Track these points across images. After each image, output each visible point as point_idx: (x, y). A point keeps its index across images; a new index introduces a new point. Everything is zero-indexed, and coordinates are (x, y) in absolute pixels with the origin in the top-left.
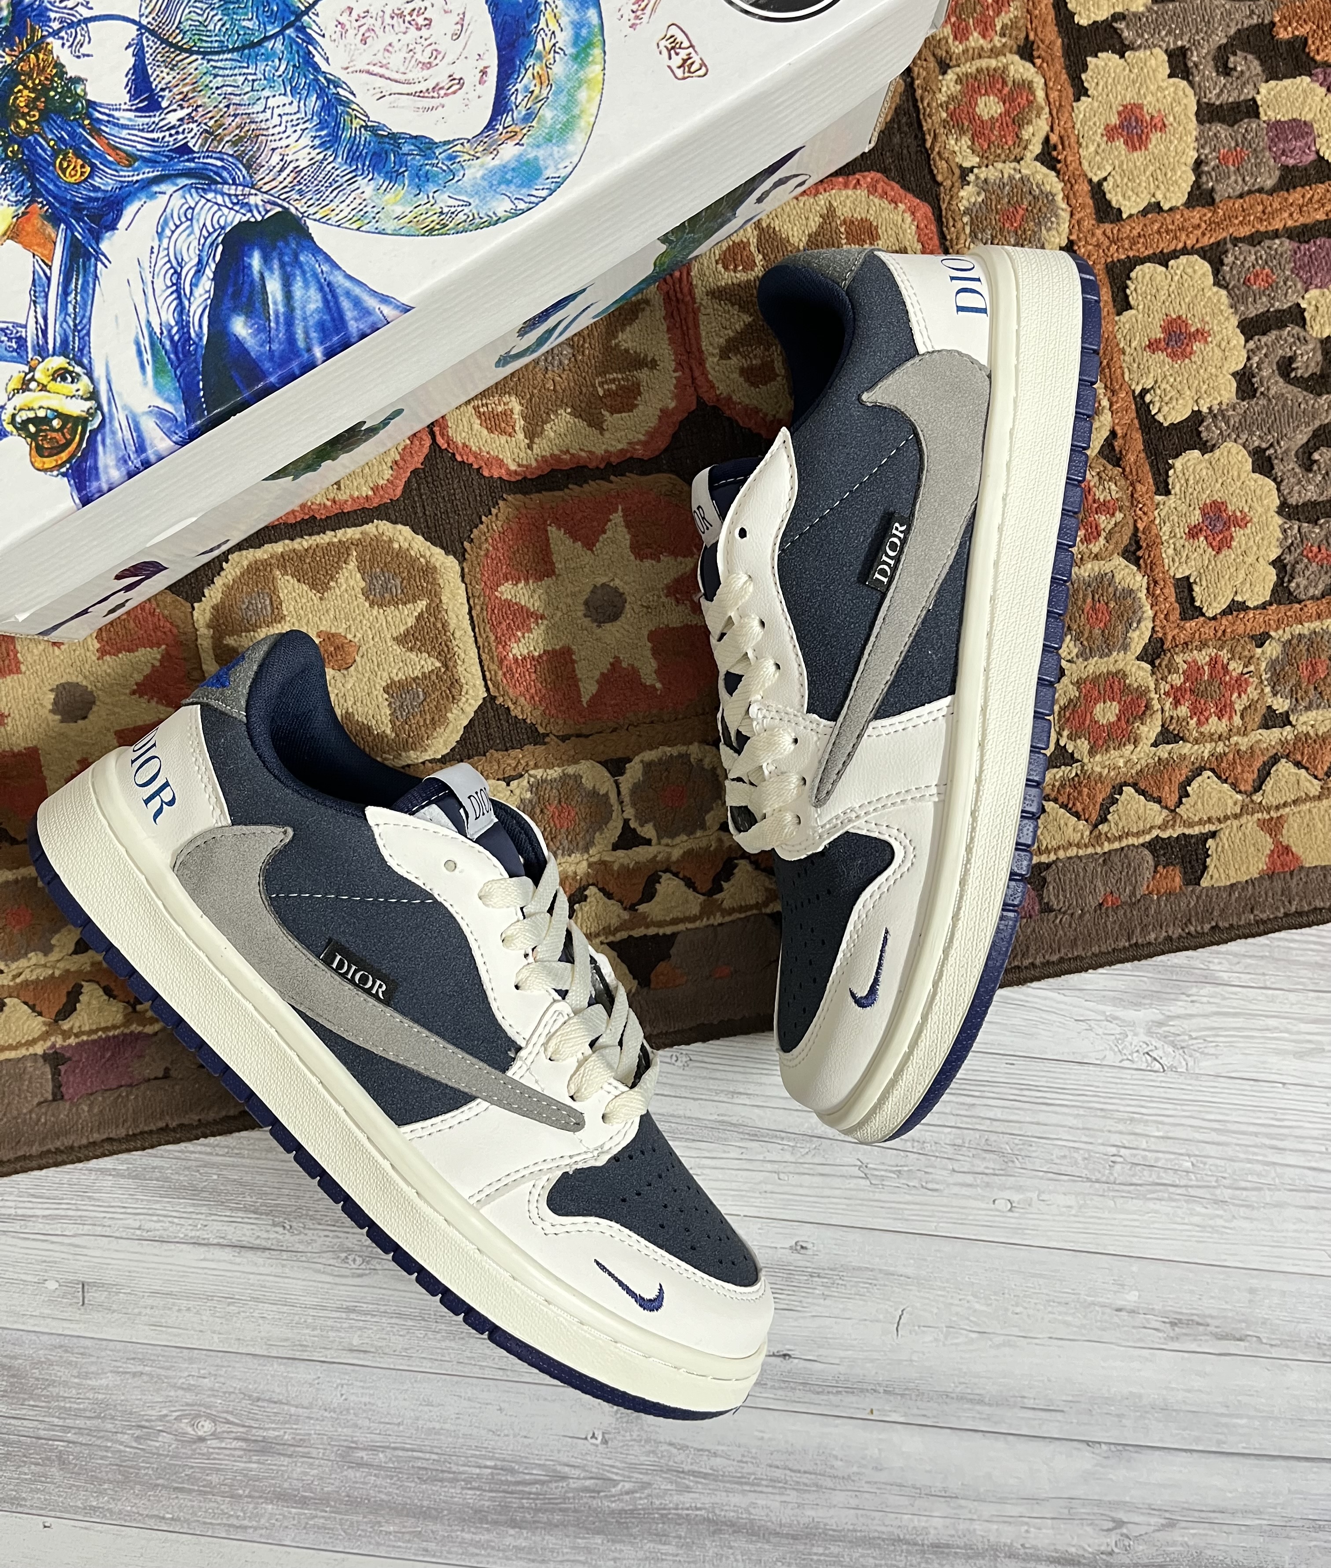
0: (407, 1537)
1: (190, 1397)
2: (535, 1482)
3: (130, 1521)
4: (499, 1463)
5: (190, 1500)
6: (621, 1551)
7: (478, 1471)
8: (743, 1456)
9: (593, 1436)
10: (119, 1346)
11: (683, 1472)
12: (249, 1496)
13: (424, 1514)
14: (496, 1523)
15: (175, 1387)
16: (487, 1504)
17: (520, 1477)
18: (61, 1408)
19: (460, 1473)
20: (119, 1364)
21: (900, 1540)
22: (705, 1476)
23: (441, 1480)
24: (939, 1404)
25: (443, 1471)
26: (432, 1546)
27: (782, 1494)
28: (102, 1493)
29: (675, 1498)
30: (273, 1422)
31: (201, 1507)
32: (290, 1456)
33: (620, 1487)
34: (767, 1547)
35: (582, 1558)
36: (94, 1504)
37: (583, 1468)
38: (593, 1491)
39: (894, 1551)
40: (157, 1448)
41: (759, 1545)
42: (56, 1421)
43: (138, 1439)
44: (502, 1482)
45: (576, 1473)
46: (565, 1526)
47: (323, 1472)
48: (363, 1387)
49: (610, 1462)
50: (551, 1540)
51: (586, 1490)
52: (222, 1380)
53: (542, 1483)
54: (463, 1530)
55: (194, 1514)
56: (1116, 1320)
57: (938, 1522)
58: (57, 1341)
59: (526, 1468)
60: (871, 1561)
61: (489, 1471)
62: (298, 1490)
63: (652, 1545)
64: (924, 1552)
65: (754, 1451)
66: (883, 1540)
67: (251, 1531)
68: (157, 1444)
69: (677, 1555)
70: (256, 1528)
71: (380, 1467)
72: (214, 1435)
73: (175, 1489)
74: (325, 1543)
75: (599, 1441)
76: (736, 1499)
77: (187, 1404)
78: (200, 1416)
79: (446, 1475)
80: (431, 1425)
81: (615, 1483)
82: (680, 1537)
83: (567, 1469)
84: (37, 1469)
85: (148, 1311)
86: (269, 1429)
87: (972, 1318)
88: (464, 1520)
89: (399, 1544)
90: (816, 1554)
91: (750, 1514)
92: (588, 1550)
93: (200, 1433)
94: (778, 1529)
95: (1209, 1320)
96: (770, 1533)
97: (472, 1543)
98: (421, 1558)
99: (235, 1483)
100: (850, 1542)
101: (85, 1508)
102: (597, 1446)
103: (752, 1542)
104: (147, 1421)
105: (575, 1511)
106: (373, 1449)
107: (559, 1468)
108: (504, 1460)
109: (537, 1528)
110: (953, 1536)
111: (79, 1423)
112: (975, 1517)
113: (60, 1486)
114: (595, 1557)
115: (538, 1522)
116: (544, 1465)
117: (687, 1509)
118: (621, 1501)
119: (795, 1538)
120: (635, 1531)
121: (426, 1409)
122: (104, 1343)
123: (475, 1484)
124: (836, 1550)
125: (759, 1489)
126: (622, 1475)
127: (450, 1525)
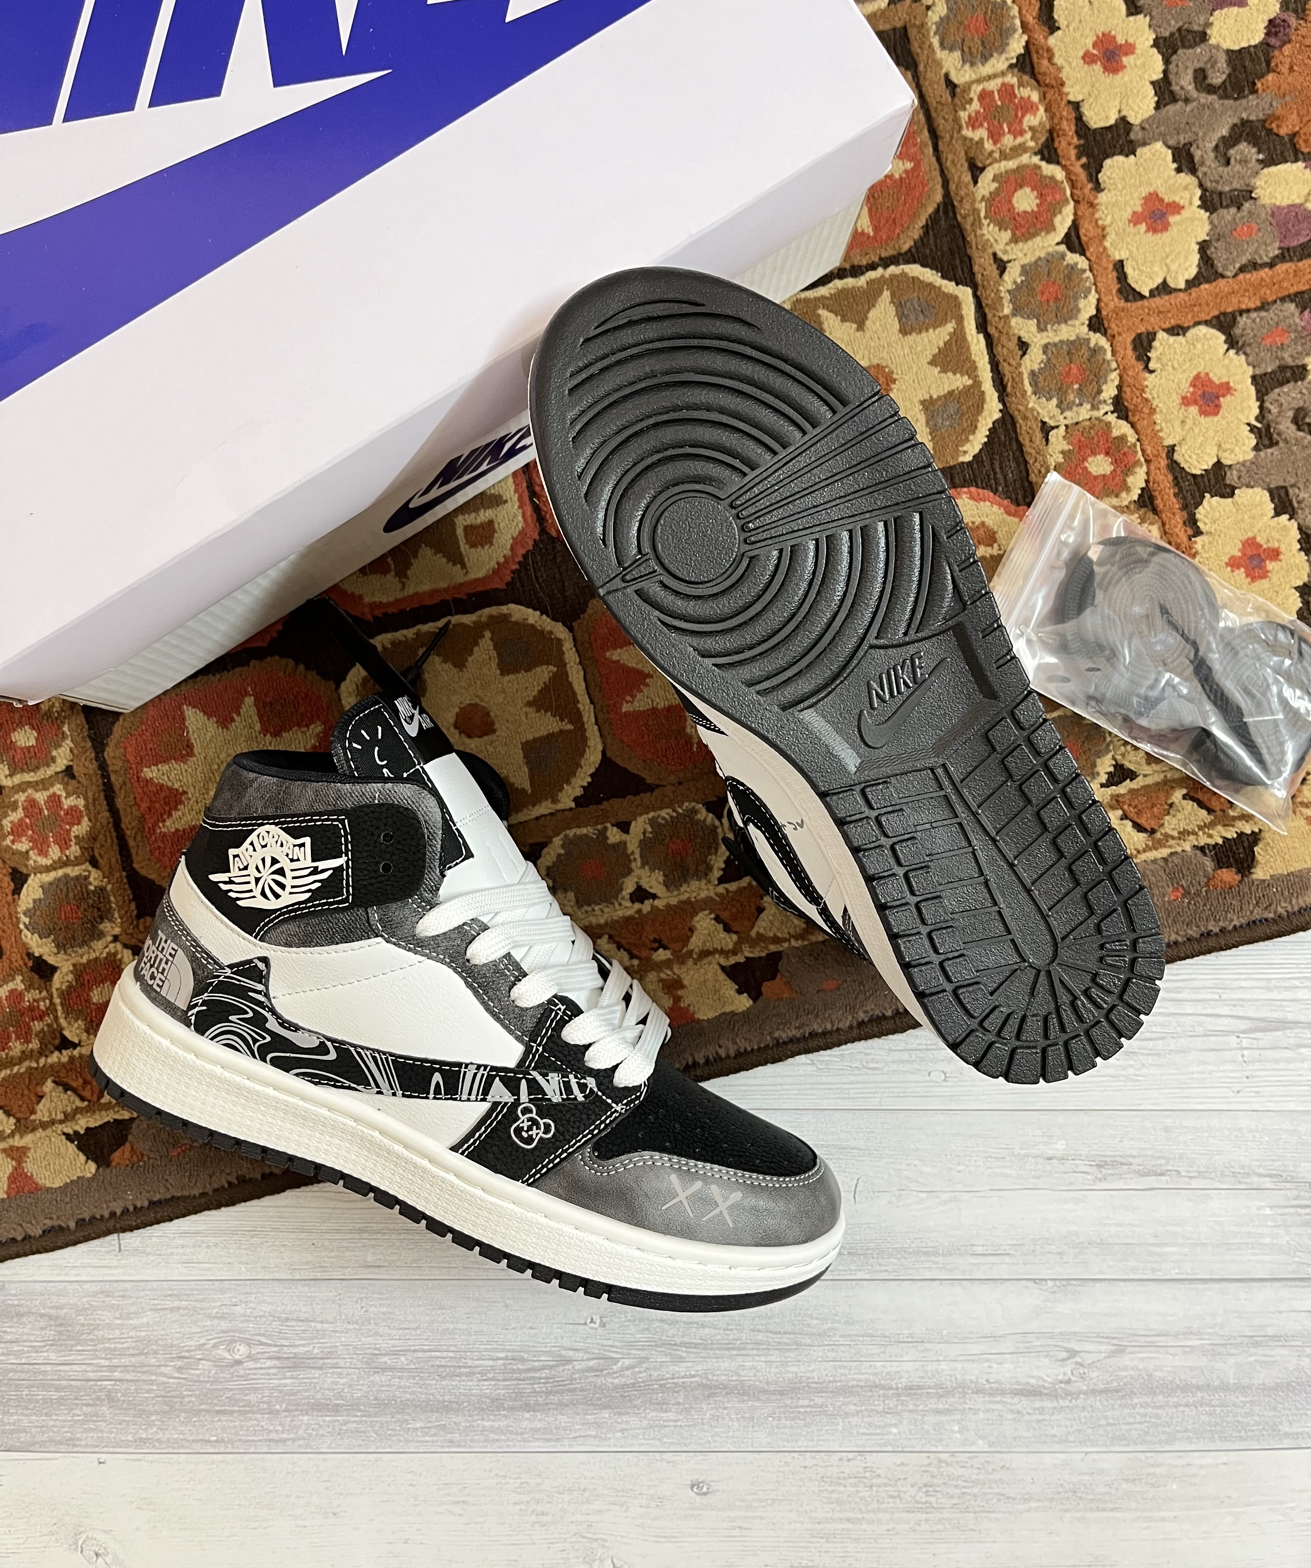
0: (433, 1431)
1: (224, 1325)
2: (544, 1368)
3: (179, 1448)
4: (509, 1354)
5: (232, 1421)
6: (628, 1422)
7: (491, 1363)
9: (592, 1321)
10: (155, 1285)
11: (675, 1345)
12: (286, 1410)
13: (446, 1408)
14: (512, 1409)
15: (209, 1316)
16: (503, 1392)
17: (529, 1365)
18: (106, 1349)
19: (475, 1367)
20: (156, 1302)
21: (876, 1386)
22: (696, 1345)
23: (459, 1375)
24: (898, 1259)
25: (460, 1367)
26: (456, 1437)
27: (766, 1355)
28: (150, 1425)
29: (671, 1368)
30: (302, 1339)
31: (242, 1427)
32: (320, 1368)
33: (620, 1364)
34: (757, 1404)
35: (593, 1433)
36: (144, 1436)
37: (585, 1351)
38: (597, 1370)
39: (871, 1397)
40: (198, 1375)
41: (751, 1403)
42: (103, 1362)
43: (179, 1369)
44: (514, 1371)
46: (575, 1405)
47: (352, 1379)
48: (380, 1299)
49: (610, 1343)
50: (563, 1419)
51: (590, 1369)
52: (253, 1305)
53: (551, 1368)
54: (483, 1419)
55: (236, 1434)
56: (1048, 1168)
57: (910, 1366)
58: (98, 1287)
59: (534, 1356)
60: (852, 1407)
61: (502, 1362)
62: (330, 1399)
63: (654, 1414)
64: (899, 1395)
66: (861, 1387)
67: (290, 1443)
68: (198, 1372)
69: (678, 1421)
70: (294, 1440)
71: (402, 1369)
72: (250, 1357)
73: (218, 1412)
74: (360, 1446)
75: (597, 1326)
76: (725, 1364)
77: (223, 1332)
78: (236, 1341)
79: (463, 1370)
80: (444, 1326)
81: (616, 1361)
82: (679, 1404)
83: (571, 1353)
84: (89, 1409)
85: (180, 1251)
86: (299, 1345)
87: (920, 1180)
88: (483, 1409)
89: (427, 1438)
90: (802, 1406)
91: (739, 1376)
92: (597, 1425)
93: (237, 1357)
94: (766, 1387)
95: (1131, 1160)
96: (760, 1392)
97: (493, 1430)
98: (447, 1450)
99: (273, 1400)
100: (832, 1392)
101: (135, 1441)
102: (596, 1328)
103: (743, 1401)
104: (187, 1351)
105: (582, 1390)
106: (396, 1353)
107: (564, 1353)
108: (513, 1351)
109: (549, 1409)
110: (923, 1378)
111: (125, 1361)
112: (941, 1358)
113: (111, 1423)
114: (604, 1431)
115: (551, 1404)
116: (550, 1351)
117: (683, 1377)
118: (623, 1376)
119: (781, 1393)
120: (638, 1402)
121: (439, 1312)
122: (142, 1284)
123: (490, 1376)
124: (819, 1401)
125: (745, 1352)
126: (622, 1353)
127: (470, 1416)
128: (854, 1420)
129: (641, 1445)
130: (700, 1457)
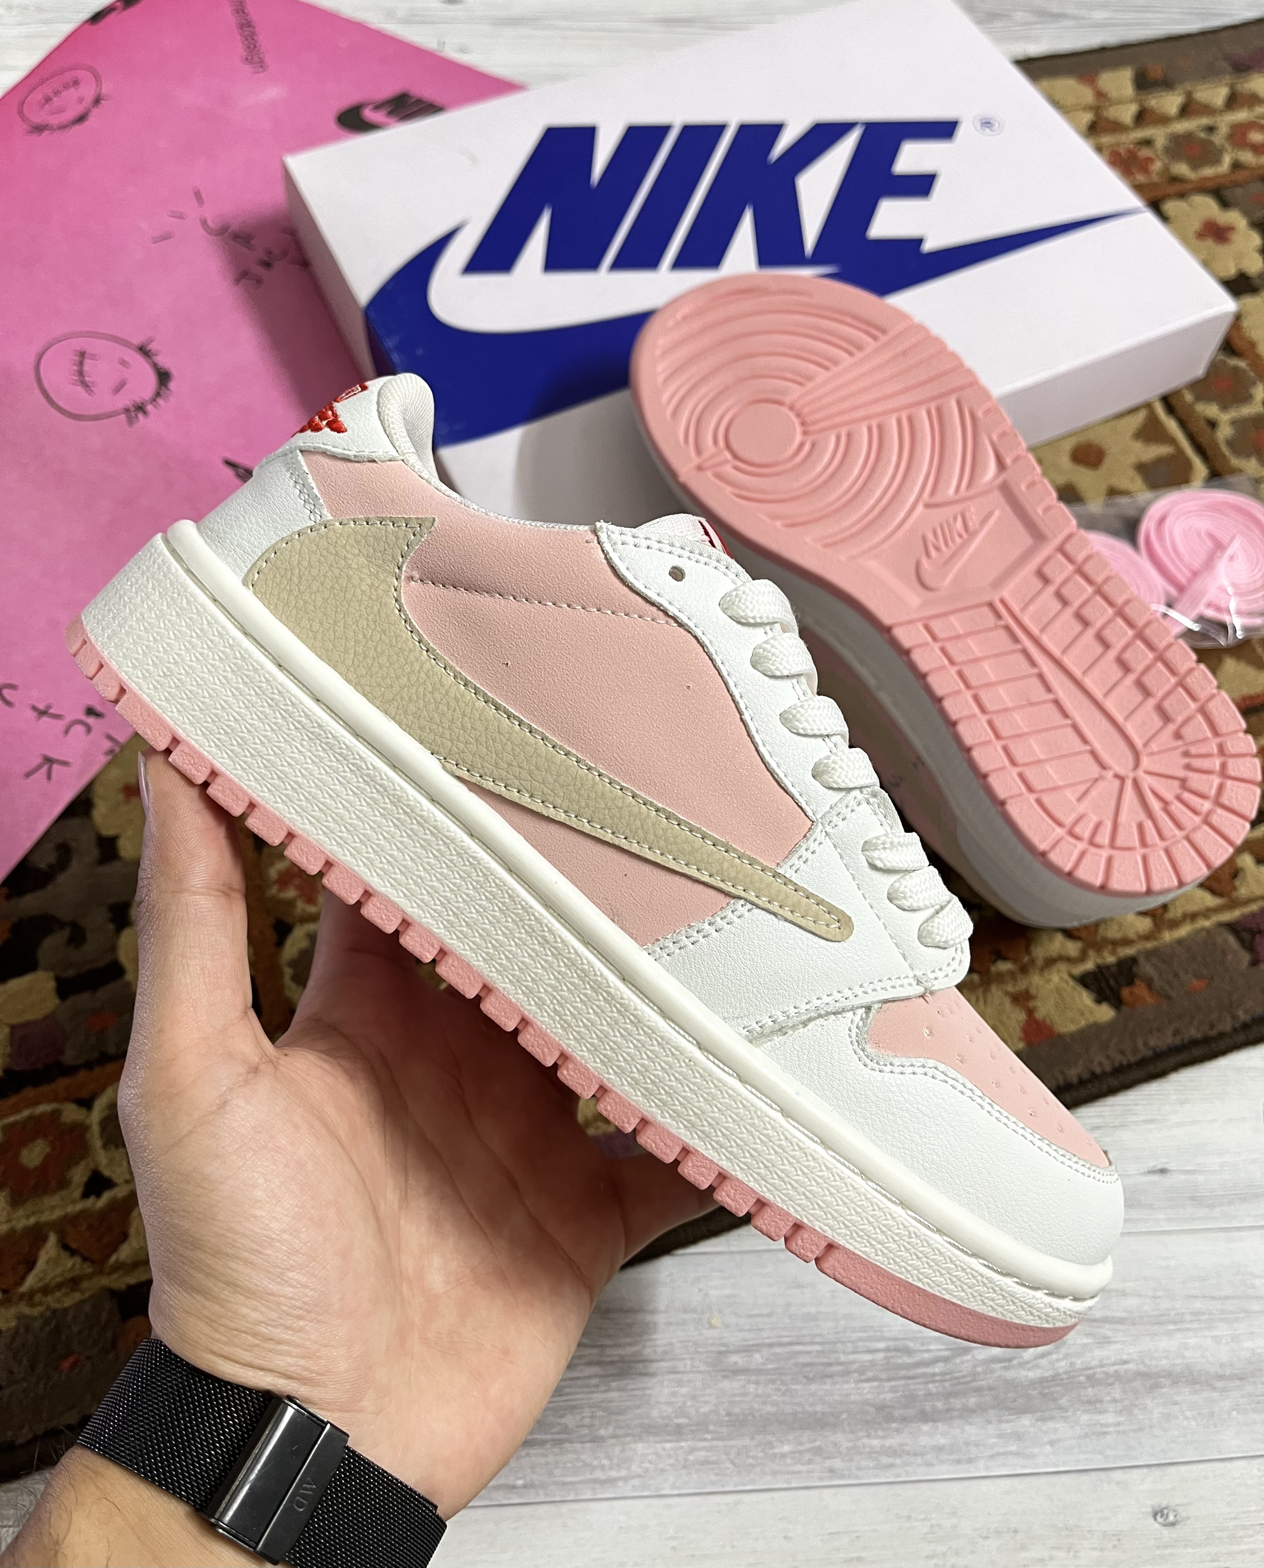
0: (807, 1456)
2: (936, 1361)
6: (1056, 1430)
7: (868, 1357)
8: (1156, 1291)
11: (1095, 1320)
13: (820, 1422)
14: (904, 1420)
16: (888, 1396)
17: (917, 1358)
19: (851, 1363)
22: (1121, 1321)
23: (831, 1376)
25: (830, 1364)
26: (838, 1463)
27: (1211, 1328)
31: (557, 1463)
34: (1215, 1395)
35: (1014, 1448)
41: (1205, 1395)
44: (900, 1367)
46: (984, 1410)
47: (696, 1388)
50: (972, 1431)
53: (946, 1360)
54: (868, 1436)
59: (923, 1344)
62: (668, 1417)
63: (1088, 1417)
65: (1166, 1282)
67: (621, 1483)
69: (1119, 1424)
71: (759, 1371)
76: (1164, 1343)
79: (835, 1368)
82: (1115, 1401)
88: (867, 1422)
91: (1184, 1358)
92: (1018, 1437)
94: (1221, 1372)
96: (1214, 1378)
97: (884, 1451)
103: (1195, 1392)
105: (991, 1389)
106: (747, 1350)
108: (895, 1339)
109: (953, 1418)
114: (1028, 1444)
115: (953, 1410)
117: (1114, 1364)
118: (1037, 1366)
119: (1242, 1378)
120: (1064, 1402)
123: (870, 1374)
125: (1186, 1326)
127: (853, 1432)
129: (1078, 1461)
130: (1156, 1472)
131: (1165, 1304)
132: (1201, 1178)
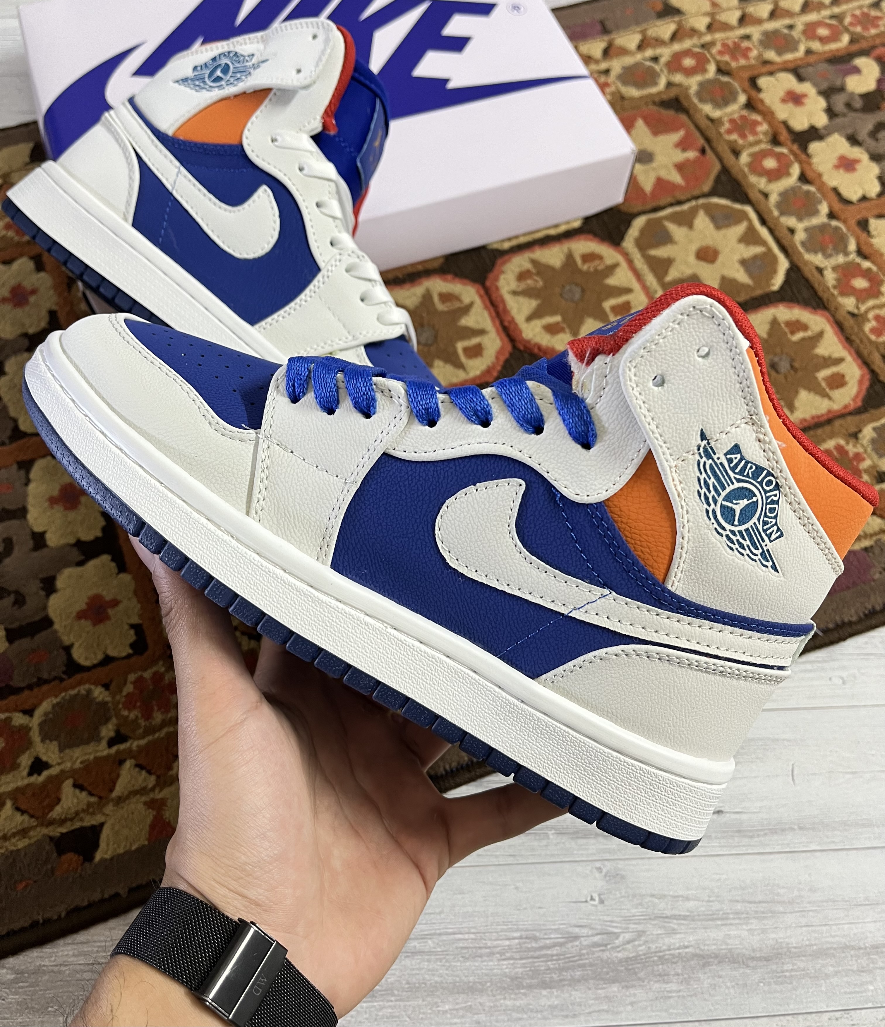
0: (461, 1013)
2: (555, 945)
4: (523, 933)
6: (635, 995)
7: (507, 943)
8: (709, 897)
9: (592, 899)
11: (667, 917)
13: (471, 989)
14: (530, 987)
16: (520, 970)
17: (541, 943)
19: (494, 947)
21: (847, 947)
22: (685, 918)
23: (481, 956)
24: (841, 831)
25: (480, 948)
26: (482, 1018)
27: (747, 924)
29: (666, 940)
33: (621, 938)
34: (748, 971)
35: (605, 1007)
37: (589, 927)
38: (601, 945)
39: (844, 957)
41: (742, 970)
44: (529, 950)
45: (585, 931)
46: (586, 980)
49: (609, 918)
50: (577, 995)
51: (596, 945)
53: (561, 945)
54: (505, 999)
57: (871, 927)
59: (545, 934)
60: (831, 969)
61: (517, 941)
63: (657, 986)
64: (869, 954)
65: (716, 890)
66: (835, 949)
69: (679, 991)
71: (430, 953)
75: (596, 902)
76: (713, 934)
79: (483, 950)
80: (465, 910)
81: (617, 935)
82: (678, 974)
83: (577, 930)
87: (843, 763)
88: (504, 989)
89: (455, 1020)
90: (787, 971)
91: (727, 944)
92: (608, 999)
94: (753, 955)
96: (747, 959)
97: (515, 1009)
100: (810, 955)
102: (596, 906)
103: (734, 969)
105: (591, 965)
107: (571, 930)
108: (527, 930)
109: (564, 986)
114: (615, 1005)
115: (564, 980)
116: (558, 929)
117: (678, 949)
118: (624, 949)
119: (767, 959)
120: (642, 975)
121: (460, 897)
123: (508, 955)
124: (801, 965)
125: (729, 922)
126: (621, 928)
127: (494, 996)
128: (835, 980)
129: (650, 1017)
131: (716, 906)
132: (744, 817)
